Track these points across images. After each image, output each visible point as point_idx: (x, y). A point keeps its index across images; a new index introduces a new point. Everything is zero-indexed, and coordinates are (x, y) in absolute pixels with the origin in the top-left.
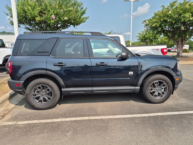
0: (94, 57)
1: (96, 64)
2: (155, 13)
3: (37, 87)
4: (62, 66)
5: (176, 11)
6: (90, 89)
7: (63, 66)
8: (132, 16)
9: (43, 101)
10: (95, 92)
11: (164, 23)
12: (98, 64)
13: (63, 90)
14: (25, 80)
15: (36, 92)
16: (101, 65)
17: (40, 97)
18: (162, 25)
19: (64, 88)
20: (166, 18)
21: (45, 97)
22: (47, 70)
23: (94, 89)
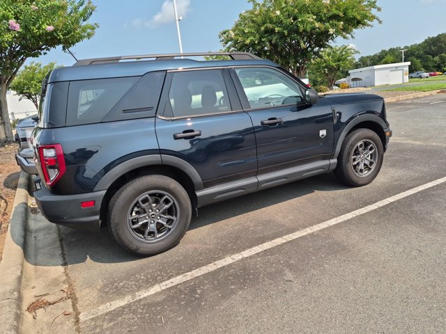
0: (253, 107)
1: (262, 123)
2: (240, 15)
3: (140, 200)
4: (193, 137)
5: (286, 11)
6: (253, 180)
7: (196, 138)
8: (177, 22)
9: (156, 231)
10: (263, 185)
11: (266, 35)
12: (265, 122)
13: (198, 194)
14: (107, 187)
15: (134, 214)
16: (270, 124)
17: (147, 223)
18: (263, 40)
19: (200, 189)
20: (270, 26)
21: (160, 221)
22: (160, 151)
23: (262, 178)
